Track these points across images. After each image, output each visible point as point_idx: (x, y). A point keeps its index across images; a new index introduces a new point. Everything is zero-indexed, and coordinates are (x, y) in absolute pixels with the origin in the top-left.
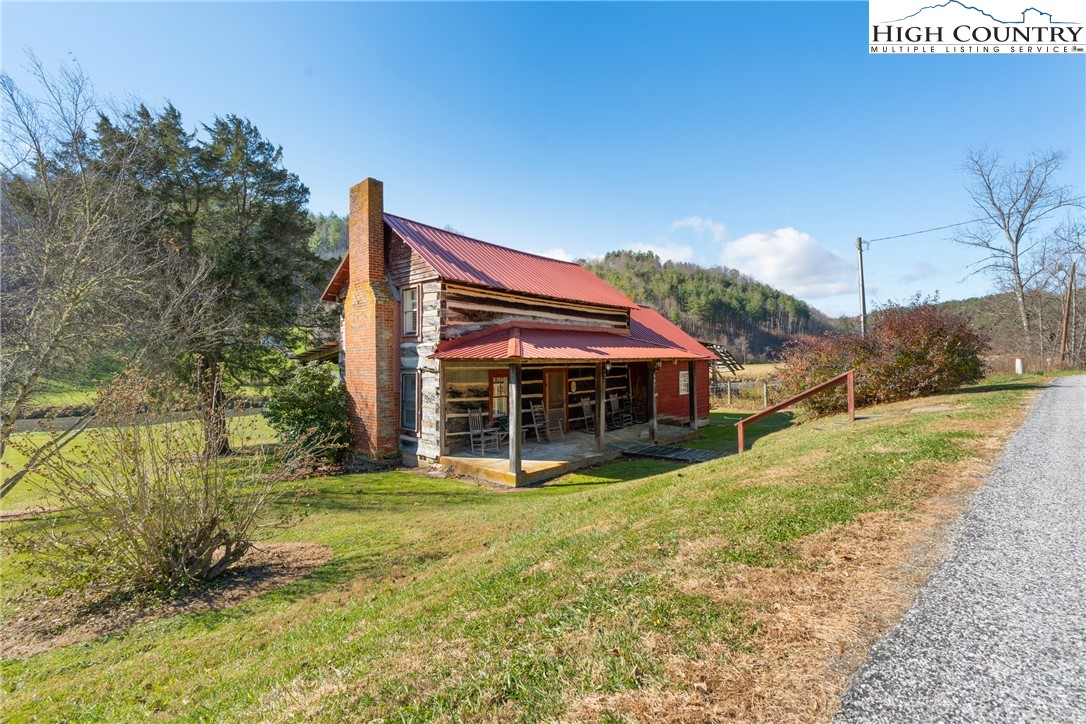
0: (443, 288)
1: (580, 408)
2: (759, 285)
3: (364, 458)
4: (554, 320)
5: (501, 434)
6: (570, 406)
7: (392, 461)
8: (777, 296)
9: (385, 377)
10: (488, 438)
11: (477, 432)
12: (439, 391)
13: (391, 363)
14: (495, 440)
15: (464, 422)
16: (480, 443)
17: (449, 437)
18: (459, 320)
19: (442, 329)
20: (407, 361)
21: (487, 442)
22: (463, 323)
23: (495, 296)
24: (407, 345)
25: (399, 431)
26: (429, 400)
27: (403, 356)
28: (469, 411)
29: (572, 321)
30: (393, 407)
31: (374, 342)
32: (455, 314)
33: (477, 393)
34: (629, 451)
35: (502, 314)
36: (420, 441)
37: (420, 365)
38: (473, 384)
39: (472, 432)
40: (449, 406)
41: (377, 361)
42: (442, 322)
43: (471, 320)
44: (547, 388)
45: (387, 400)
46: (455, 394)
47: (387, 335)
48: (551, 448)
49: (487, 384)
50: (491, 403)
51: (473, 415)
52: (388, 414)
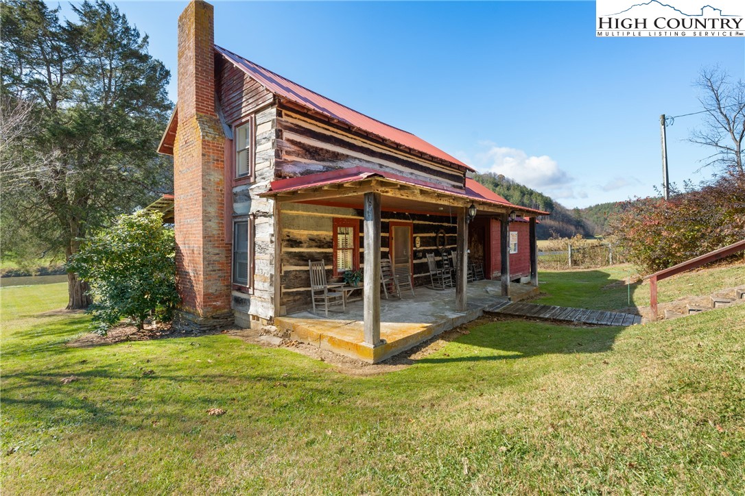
0: (279, 114)
1: (426, 264)
2: (518, 185)
3: (189, 317)
4: (401, 172)
5: (347, 290)
6: (415, 262)
7: (222, 321)
8: (531, 193)
9: (213, 225)
10: (333, 295)
11: (320, 287)
12: (273, 239)
13: (221, 209)
14: (341, 298)
15: (304, 276)
16: (323, 300)
17: (285, 293)
18: (298, 155)
19: (277, 164)
20: (239, 207)
21: (331, 300)
22: (303, 160)
23: (339, 135)
24: (238, 189)
25: (230, 287)
26: (263, 250)
27: (235, 201)
28: (310, 263)
29: (416, 175)
30: (223, 259)
31: (201, 184)
32: (293, 148)
33: (320, 243)
34: (491, 310)
35: (346, 158)
36: (252, 298)
37: (253, 209)
38: (315, 233)
39: (314, 288)
40: (286, 257)
41: (204, 206)
42: (277, 155)
43: (313, 158)
44: (393, 241)
45: (217, 251)
46: (294, 243)
47: (216, 177)
48: (404, 306)
49: (331, 234)
50: (335, 255)
51: (314, 268)
52: (217, 267)
